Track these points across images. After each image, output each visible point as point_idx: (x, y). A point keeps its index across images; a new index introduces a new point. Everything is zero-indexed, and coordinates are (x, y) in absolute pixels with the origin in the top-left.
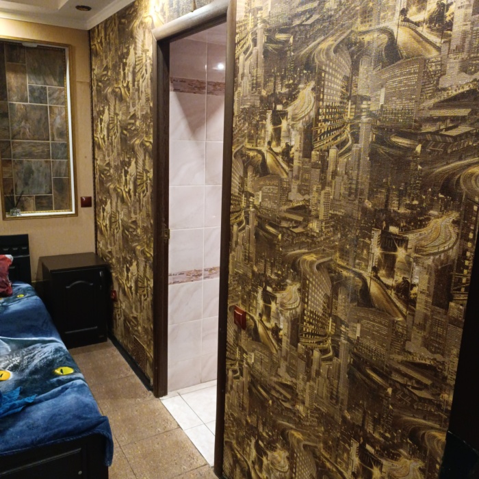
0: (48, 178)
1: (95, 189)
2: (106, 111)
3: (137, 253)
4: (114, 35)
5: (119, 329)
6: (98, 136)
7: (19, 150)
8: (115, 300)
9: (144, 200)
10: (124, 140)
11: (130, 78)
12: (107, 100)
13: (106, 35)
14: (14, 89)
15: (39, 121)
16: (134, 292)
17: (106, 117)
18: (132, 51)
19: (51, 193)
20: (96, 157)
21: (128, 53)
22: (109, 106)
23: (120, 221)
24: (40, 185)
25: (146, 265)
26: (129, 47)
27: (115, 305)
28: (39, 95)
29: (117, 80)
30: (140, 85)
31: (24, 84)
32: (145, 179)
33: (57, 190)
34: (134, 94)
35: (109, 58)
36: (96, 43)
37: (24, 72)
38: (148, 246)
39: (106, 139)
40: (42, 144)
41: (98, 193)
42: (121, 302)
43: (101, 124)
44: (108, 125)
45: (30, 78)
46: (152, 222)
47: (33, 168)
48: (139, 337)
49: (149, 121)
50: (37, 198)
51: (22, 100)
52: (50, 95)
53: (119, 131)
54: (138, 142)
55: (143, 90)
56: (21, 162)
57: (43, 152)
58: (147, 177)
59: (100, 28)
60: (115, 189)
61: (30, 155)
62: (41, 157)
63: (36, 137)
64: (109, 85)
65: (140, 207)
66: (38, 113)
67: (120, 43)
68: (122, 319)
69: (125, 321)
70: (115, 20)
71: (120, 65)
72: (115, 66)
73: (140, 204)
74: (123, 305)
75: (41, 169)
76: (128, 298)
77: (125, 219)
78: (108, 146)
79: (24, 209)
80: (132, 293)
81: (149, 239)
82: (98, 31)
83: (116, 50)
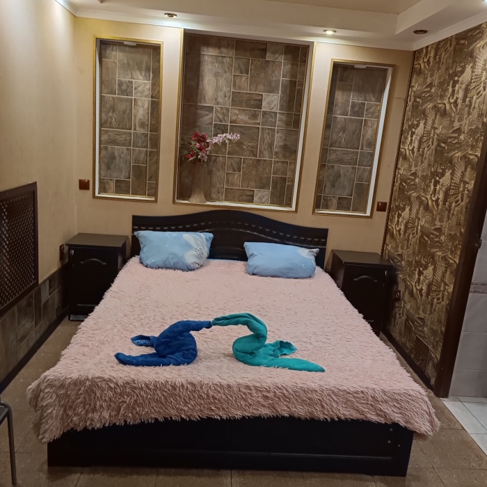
0: (352, 182)
1: (391, 196)
2: (422, 125)
3: (437, 258)
4: (448, 54)
5: (398, 327)
6: (406, 148)
7: (333, 157)
8: (398, 299)
9: (456, 209)
10: (439, 152)
11: (461, 95)
12: (424, 114)
13: (436, 55)
14: (340, 105)
15: (354, 133)
16: (424, 294)
17: (420, 130)
18: (468, 69)
19: (351, 196)
20: (399, 166)
21: (462, 72)
22: (426, 120)
23: (419, 227)
24: (344, 188)
25: (446, 271)
26: (465, 66)
27: (397, 305)
28: (358, 110)
29: (442, 97)
30: (473, 102)
31: (348, 101)
32: (461, 189)
33: (357, 194)
34: (462, 109)
35: (436, 76)
36: (421, 62)
37: (350, 90)
38: (452, 252)
39: (415, 150)
40: (353, 152)
41: (395, 200)
42: (405, 302)
43: (412, 136)
44: (422, 138)
45: (353, 96)
46: (463, 230)
47: (341, 173)
48: (424, 337)
49: (479, 135)
51: (344, 114)
52: (367, 110)
53: (435, 143)
54: (459, 154)
55: (477, 106)
56: (333, 167)
57: (352, 159)
58: (464, 188)
59: (429, 49)
60: (418, 198)
61: (341, 161)
62: (349, 164)
63: (349, 146)
64: (430, 101)
65: (448, 216)
66: (354, 125)
67: (454, 62)
68: (404, 318)
69: (407, 320)
70: (451, 41)
71: (449, 82)
72: (441, 84)
73: (449, 213)
74: (407, 305)
75: (348, 174)
76: (416, 300)
77: (427, 225)
78: (417, 157)
79: (327, 207)
80: (421, 295)
81: (456, 247)
82: (427, 52)
83: (447, 69)
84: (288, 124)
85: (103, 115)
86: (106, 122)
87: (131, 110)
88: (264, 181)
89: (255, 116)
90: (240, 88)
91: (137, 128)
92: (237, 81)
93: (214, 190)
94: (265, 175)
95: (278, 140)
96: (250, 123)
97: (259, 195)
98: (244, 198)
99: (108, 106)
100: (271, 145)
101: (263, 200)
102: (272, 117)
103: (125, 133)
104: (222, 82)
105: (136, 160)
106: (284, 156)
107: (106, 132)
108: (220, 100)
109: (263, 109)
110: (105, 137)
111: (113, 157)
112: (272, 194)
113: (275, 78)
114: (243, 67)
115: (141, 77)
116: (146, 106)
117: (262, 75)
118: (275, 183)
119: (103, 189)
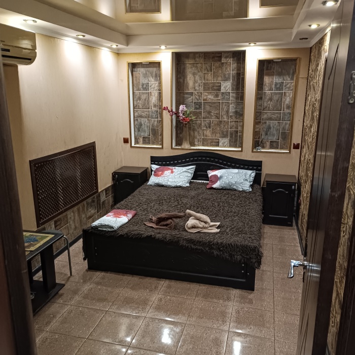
0: (278, 132)
1: (302, 139)
2: (310, 95)
3: (309, 177)
4: (317, 52)
5: (300, 221)
6: (306, 109)
7: (265, 116)
9: (313, 148)
10: (312, 113)
11: (318, 78)
12: (311, 88)
14: (267, 85)
15: (277, 101)
16: (306, 200)
17: (309, 98)
18: (320, 63)
19: (279, 140)
20: (304, 120)
22: (311, 92)
24: (274, 135)
25: (310, 184)
26: (319, 60)
28: (280, 87)
29: (314, 78)
30: (320, 83)
31: (272, 82)
32: (315, 136)
33: (282, 138)
35: (314, 65)
36: (312, 55)
37: (273, 75)
39: (308, 111)
40: (277, 113)
42: (302, 205)
43: (308, 102)
45: (276, 78)
47: (271, 126)
48: (304, 226)
49: (319, 104)
50: (271, 142)
51: (270, 90)
52: (285, 86)
53: (312, 107)
55: (320, 86)
56: (265, 123)
57: (277, 117)
59: (314, 47)
60: (307, 140)
61: (270, 119)
62: (276, 120)
63: (275, 109)
64: (312, 80)
66: (278, 96)
67: (318, 57)
68: (301, 214)
69: (302, 216)
70: (318, 44)
71: (316, 70)
74: (302, 207)
75: (275, 126)
76: (304, 203)
77: (308, 158)
78: (308, 115)
79: (263, 147)
83: (316, 61)
84: (237, 98)
85: (135, 102)
86: (136, 106)
87: (148, 98)
88: (225, 133)
89: (217, 96)
90: (207, 80)
91: (152, 108)
92: (206, 76)
93: (196, 140)
94: (225, 130)
95: (232, 108)
96: (215, 100)
97: (222, 141)
98: (214, 144)
99: (137, 97)
100: (227, 112)
101: (225, 145)
102: (227, 95)
103: (146, 111)
104: (197, 78)
105: (153, 125)
106: (236, 117)
107: (137, 111)
108: (197, 88)
109: (222, 91)
110: (136, 114)
111: (141, 125)
112: (230, 140)
113: (227, 72)
114: (209, 68)
115: (153, 80)
116: (156, 95)
117: (220, 71)
118: (231, 134)
119: (136, 142)
